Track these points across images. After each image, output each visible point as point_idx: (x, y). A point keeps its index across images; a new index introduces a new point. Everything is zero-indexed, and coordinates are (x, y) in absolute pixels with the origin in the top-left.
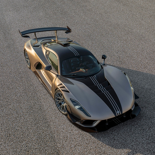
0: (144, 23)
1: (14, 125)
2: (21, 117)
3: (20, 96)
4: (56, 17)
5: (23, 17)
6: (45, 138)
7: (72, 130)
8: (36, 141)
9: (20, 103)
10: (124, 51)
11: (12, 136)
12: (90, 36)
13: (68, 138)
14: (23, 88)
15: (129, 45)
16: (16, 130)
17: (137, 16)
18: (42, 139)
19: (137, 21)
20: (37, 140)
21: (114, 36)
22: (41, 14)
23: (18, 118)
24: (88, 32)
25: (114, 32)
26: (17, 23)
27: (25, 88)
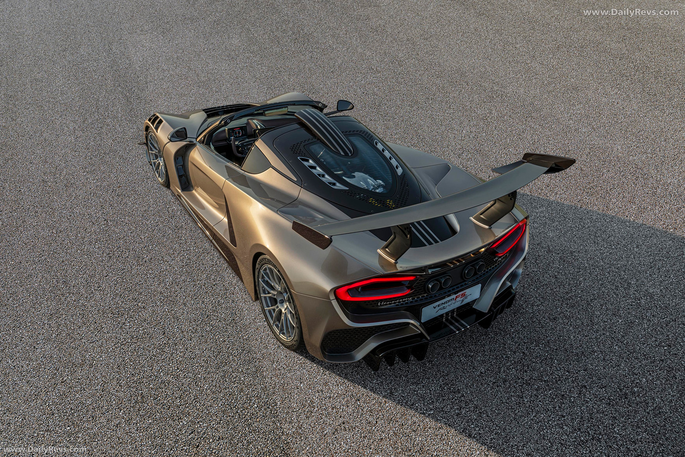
0: (538, 69)
1: (156, 367)
2: (176, 344)
3: (175, 282)
4: (278, 49)
5: (181, 51)
6: (246, 406)
7: (326, 384)
8: (220, 414)
9: (174, 302)
10: (479, 151)
11: (151, 402)
12: (379, 105)
13: (314, 407)
14: (182, 261)
15: (496, 132)
16: (163, 382)
17: (518, 46)
18: (238, 409)
19: (518, 62)
20: (223, 412)
21: (450, 108)
22: (236, 41)
23: (167, 349)
24: (374, 94)
25: (451, 95)
26: (165, 68)
27: (189, 259)
